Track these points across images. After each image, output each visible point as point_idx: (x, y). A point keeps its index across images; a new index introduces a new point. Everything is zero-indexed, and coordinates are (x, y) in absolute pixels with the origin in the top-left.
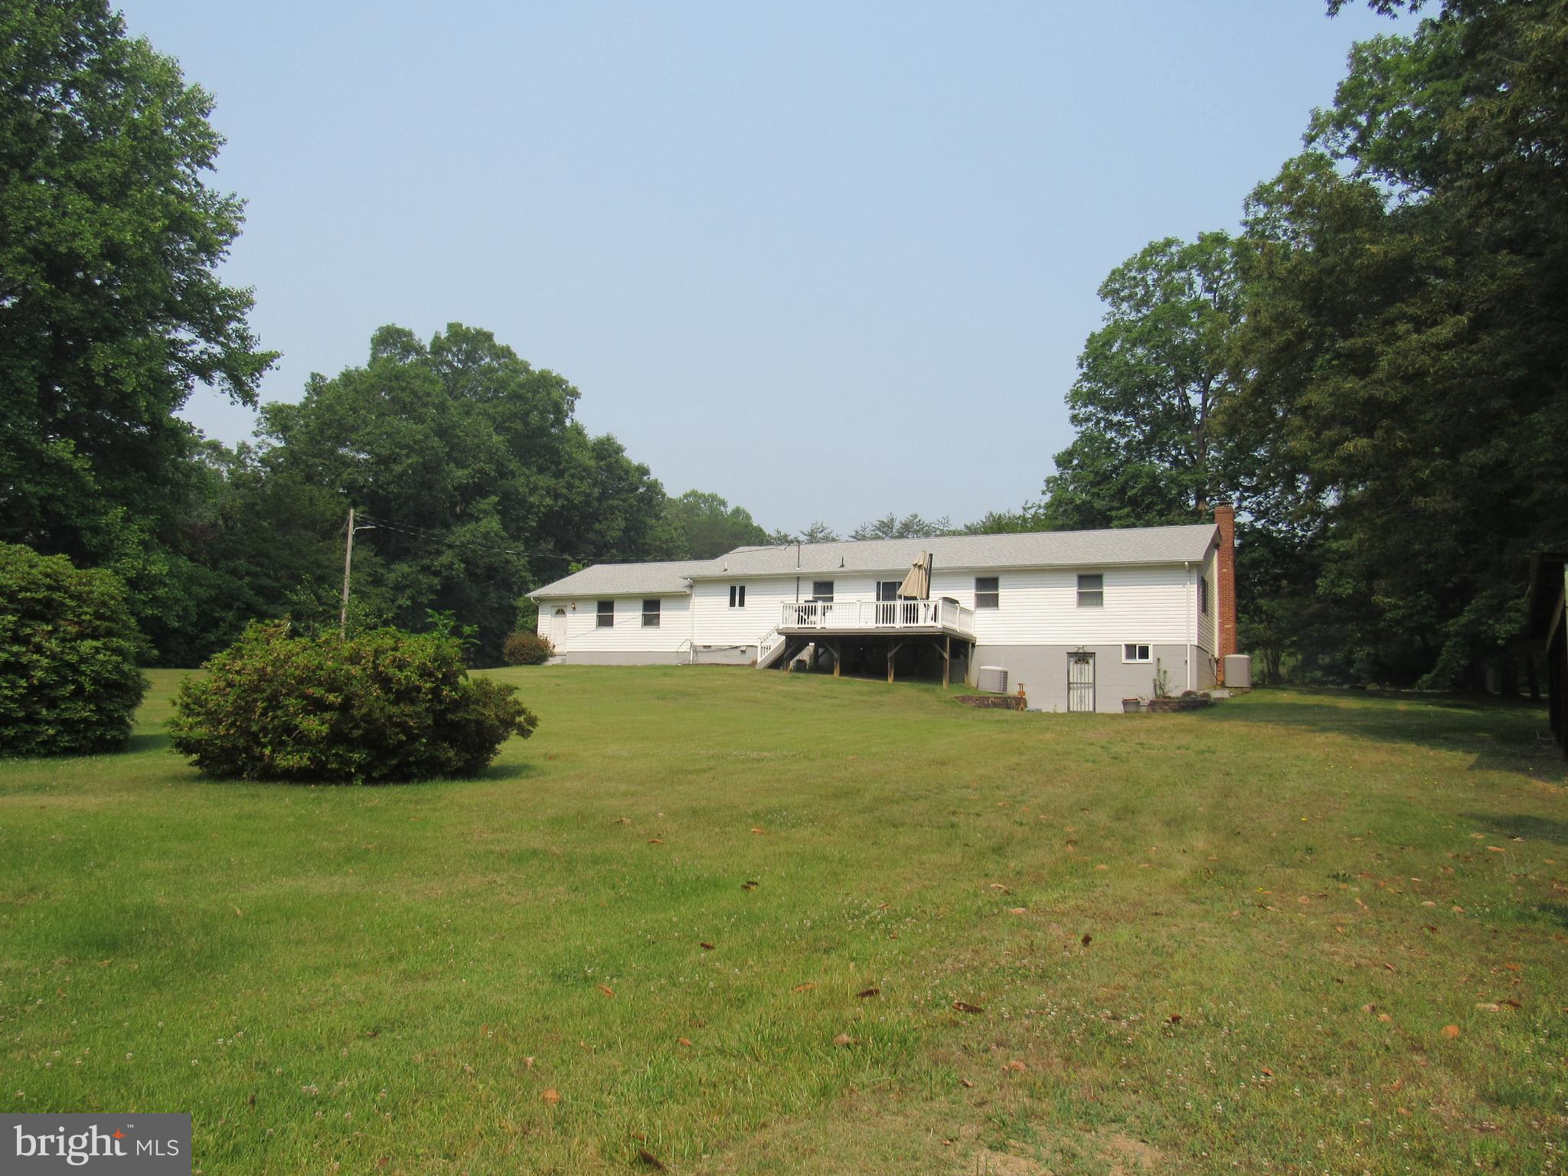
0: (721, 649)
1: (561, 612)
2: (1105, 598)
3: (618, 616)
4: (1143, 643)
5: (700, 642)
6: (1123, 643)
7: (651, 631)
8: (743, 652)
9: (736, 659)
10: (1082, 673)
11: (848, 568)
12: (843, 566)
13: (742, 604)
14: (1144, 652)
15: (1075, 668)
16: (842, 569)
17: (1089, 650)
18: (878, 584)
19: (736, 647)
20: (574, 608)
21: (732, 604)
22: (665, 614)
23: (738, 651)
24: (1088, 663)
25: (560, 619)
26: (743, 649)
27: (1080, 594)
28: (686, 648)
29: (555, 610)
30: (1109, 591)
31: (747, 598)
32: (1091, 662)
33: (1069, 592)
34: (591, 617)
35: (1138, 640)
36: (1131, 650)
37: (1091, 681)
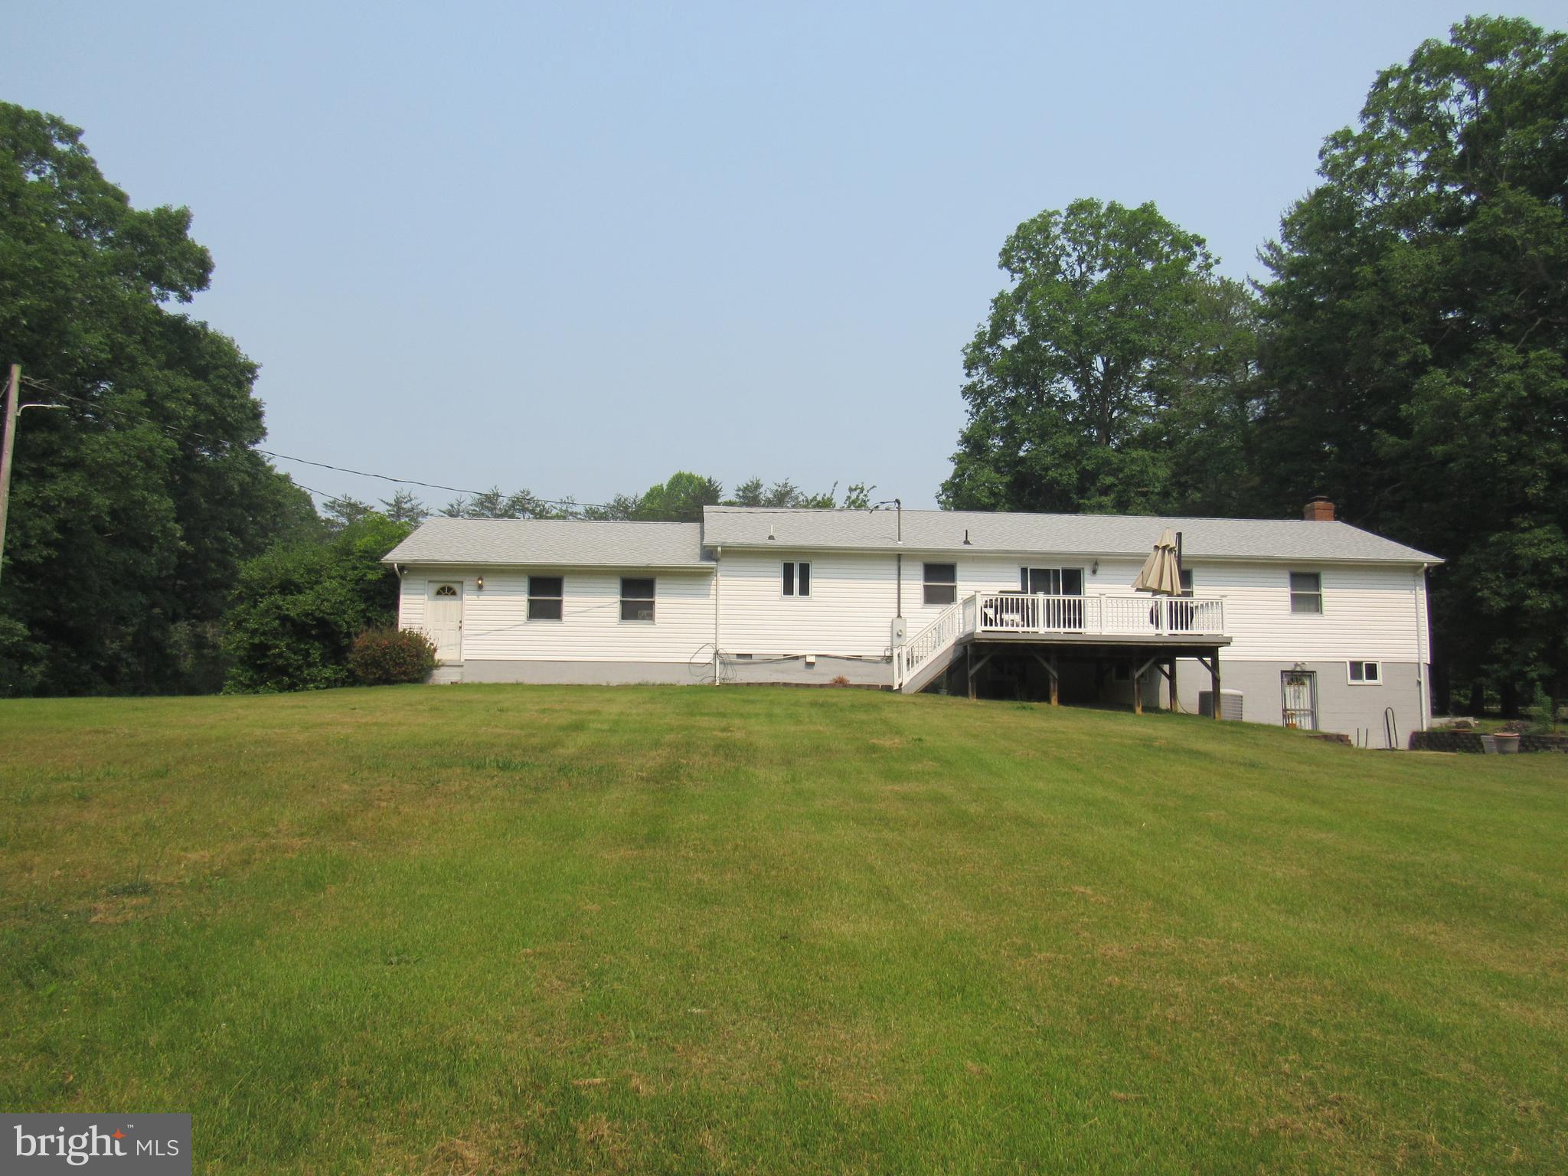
0: (769, 661)
1: (446, 591)
2: (1324, 604)
3: (571, 601)
4: (1371, 660)
5: (731, 647)
6: (1347, 660)
7: (636, 629)
8: (810, 665)
9: (796, 675)
10: (1299, 698)
11: (976, 545)
12: (967, 542)
13: (805, 590)
14: (1372, 670)
15: (1290, 690)
16: (967, 547)
17: (1308, 668)
18: (1024, 571)
19: (797, 658)
20: (480, 587)
21: (788, 590)
22: (665, 602)
23: (800, 664)
24: (1303, 684)
25: (447, 604)
26: (810, 659)
27: (1293, 596)
28: (706, 657)
29: (438, 586)
30: (1330, 594)
31: (814, 583)
32: (1307, 682)
33: (1281, 593)
34: (518, 601)
35: (1365, 656)
36: (1356, 667)
37: (1308, 706)
